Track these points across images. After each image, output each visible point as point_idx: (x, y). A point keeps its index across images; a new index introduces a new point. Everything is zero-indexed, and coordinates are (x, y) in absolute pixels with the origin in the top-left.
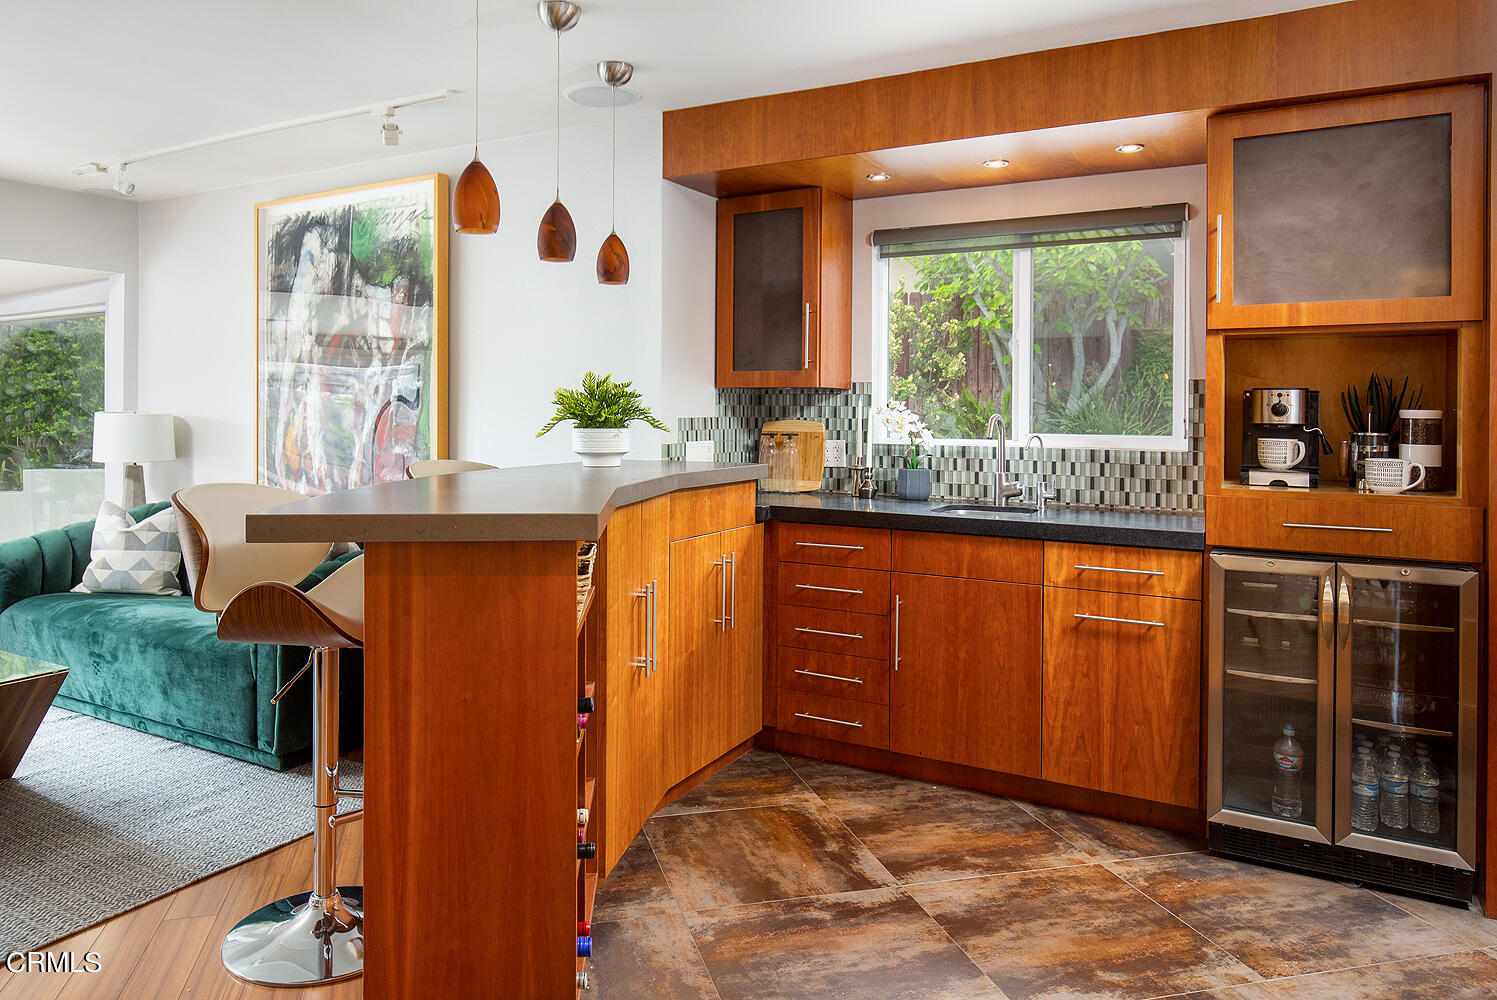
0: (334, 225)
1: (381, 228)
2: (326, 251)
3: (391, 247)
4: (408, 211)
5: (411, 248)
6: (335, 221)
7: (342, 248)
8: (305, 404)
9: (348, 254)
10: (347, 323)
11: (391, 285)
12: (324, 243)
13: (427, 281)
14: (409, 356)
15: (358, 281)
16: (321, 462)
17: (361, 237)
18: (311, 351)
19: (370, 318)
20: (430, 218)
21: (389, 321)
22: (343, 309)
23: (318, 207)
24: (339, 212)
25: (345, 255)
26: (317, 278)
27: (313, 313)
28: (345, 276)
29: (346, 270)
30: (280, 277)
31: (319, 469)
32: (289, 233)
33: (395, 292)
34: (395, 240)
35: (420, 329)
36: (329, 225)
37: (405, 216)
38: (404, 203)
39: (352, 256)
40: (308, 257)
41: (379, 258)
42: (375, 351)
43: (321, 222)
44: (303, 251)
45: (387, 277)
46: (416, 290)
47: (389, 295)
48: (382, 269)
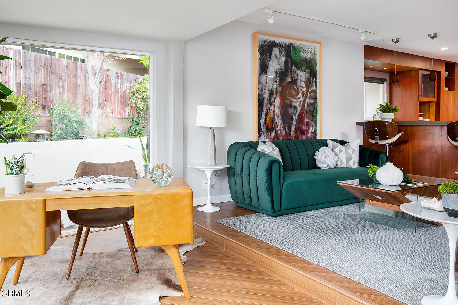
0: (285, 48)
1: (301, 53)
2: (282, 56)
3: (305, 60)
4: (309, 50)
5: (311, 62)
6: (285, 46)
7: (288, 56)
8: (274, 106)
9: (290, 58)
10: (290, 81)
11: (305, 71)
12: (281, 53)
13: (315, 72)
14: (310, 93)
15: (294, 68)
16: (281, 125)
17: (295, 54)
18: (277, 88)
19: (298, 80)
20: (316, 54)
21: (304, 82)
22: (289, 76)
23: (278, 40)
24: (287, 44)
25: (289, 59)
26: (279, 64)
27: (278, 75)
28: (290, 65)
29: (290, 64)
30: (263, 60)
31: (280, 127)
32: (266, 46)
33: (306, 73)
34: (306, 58)
35: (313, 86)
36: (282, 47)
37: (308, 52)
38: (308, 47)
39: (292, 60)
40: (275, 56)
41: (301, 62)
42: (300, 90)
43: (279, 45)
44: (273, 54)
45: (304, 68)
46: (312, 74)
47: (304, 74)
48: (302, 66)
